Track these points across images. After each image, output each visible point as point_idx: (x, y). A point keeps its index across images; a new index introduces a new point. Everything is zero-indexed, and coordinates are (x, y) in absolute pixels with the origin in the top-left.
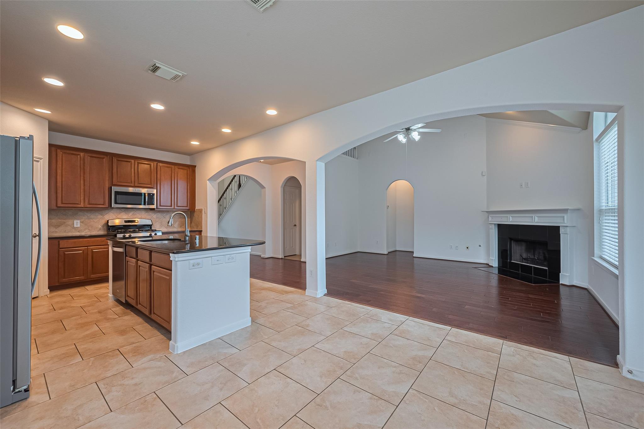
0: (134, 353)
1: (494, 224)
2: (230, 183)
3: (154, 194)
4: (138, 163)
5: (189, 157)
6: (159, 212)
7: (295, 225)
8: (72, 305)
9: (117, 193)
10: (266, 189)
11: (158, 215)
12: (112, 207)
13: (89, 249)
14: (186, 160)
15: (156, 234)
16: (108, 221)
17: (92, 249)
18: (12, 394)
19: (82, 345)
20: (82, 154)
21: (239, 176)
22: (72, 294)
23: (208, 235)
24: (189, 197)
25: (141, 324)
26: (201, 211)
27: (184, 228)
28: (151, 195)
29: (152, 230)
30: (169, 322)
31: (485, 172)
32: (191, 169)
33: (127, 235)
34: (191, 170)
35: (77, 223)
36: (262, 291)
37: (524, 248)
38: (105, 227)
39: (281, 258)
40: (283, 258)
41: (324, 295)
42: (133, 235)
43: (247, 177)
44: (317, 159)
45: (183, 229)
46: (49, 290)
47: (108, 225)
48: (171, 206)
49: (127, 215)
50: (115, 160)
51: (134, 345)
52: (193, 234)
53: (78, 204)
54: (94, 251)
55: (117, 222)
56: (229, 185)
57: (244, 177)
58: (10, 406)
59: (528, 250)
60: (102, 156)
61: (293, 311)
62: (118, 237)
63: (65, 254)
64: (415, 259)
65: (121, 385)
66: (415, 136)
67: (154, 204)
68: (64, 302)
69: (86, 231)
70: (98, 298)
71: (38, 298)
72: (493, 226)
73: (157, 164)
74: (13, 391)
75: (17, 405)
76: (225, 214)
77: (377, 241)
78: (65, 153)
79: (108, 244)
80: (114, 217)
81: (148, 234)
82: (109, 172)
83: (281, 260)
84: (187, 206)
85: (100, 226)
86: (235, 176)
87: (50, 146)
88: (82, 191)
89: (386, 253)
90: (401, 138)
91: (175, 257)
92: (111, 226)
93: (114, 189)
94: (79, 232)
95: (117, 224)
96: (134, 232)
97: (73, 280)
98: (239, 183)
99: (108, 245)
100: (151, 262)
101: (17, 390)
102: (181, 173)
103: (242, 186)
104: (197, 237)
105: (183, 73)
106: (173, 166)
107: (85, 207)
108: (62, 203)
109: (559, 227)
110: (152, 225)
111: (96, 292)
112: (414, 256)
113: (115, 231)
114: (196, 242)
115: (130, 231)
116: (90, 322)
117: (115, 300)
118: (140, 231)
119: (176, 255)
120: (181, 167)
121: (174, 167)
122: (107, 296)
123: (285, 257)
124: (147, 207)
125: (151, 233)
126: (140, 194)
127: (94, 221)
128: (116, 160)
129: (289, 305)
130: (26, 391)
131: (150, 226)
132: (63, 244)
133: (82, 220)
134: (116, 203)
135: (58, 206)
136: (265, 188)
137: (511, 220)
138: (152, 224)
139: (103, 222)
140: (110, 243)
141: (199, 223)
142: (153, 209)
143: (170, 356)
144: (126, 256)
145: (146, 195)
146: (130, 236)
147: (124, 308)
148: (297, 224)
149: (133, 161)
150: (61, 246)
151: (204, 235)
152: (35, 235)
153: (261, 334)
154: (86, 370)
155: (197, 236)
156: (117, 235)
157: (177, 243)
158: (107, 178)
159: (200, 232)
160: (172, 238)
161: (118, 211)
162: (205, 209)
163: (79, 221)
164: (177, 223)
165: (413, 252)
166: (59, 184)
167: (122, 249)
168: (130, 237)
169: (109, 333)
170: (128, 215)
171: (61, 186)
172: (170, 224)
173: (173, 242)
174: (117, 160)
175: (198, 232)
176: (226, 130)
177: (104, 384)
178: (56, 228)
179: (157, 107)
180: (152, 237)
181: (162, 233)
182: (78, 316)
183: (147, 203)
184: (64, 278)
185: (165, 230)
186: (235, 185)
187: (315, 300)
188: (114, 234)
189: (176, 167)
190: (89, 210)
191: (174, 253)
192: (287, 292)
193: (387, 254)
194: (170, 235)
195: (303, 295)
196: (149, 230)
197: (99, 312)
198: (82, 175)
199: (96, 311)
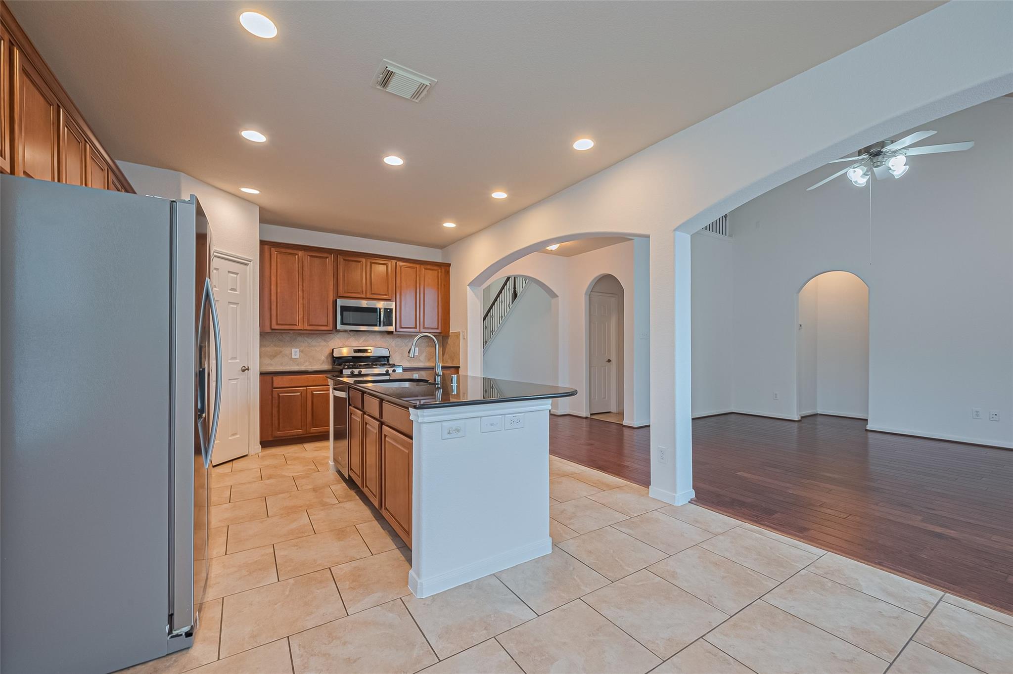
0: (353, 581)
2: (500, 292)
3: (391, 310)
4: (371, 263)
5: (440, 250)
6: (400, 336)
7: (609, 360)
8: (283, 473)
9: (344, 309)
10: (560, 298)
11: (398, 342)
12: (338, 329)
13: (308, 390)
14: (436, 257)
15: (394, 371)
16: (333, 350)
17: (312, 390)
18: (168, 639)
19: (283, 548)
20: (301, 253)
21: (515, 278)
22: (287, 455)
23: (469, 375)
24: (440, 314)
25: (369, 521)
26: (457, 335)
27: (433, 362)
28: (388, 310)
29: (390, 365)
30: (408, 533)
32: (443, 270)
33: (356, 371)
34: (443, 272)
35: (296, 352)
36: (562, 478)
38: (330, 360)
39: (584, 416)
40: (589, 416)
41: (689, 502)
42: (364, 371)
43: (526, 278)
44: (675, 227)
45: (432, 365)
46: (260, 446)
47: (333, 356)
48: (416, 328)
49: (357, 342)
50: (340, 259)
51: (354, 564)
52: (447, 372)
53: (296, 325)
54: (314, 393)
55: (345, 352)
56: (498, 296)
57: (521, 278)
58: (165, 659)
60: (325, 255)
61: (631, 532)
62: (344, 373)
63: (279, 396)
64: (870, 435)
65: (324, 655)
66: (897, 166)
67: (391, 325)
68: (275, 467)
69: (307, 364)
70: (317, 464)
71: (247, 457)
73: (396, 263)
74: (169, 634)
75: (174, 659)
76: (492, 341)
77: (776, 395)
78: (280, 252)
79: (329, 384)
80: (341, 345)
81: (383, 370)
82: (334, 278)
83: (584, 420)
84: (438, 328)
85: (323, 358)
86: (508, 279)
87: (262, 243)
88: (300, 306)
89: (796, 418)
90: (858, 176)
91: (418, 416)
92: (336, 358)
93: (340, 303)
94: (298, 365)
95: (345, 355)
96: (367, 366)
97: (289, 434)
98: (515, 291)
99: (329, 386)
100: (382, 418)
101: (175, 633)
102: (430, 276)
103: (518, 295)
104: (455, 377)
105: (431, 78)
106: (418, 266)
107: (304, 329)
108: (277, 324)
110: (389, 357)
111: (316, 454)
112: (868, 428)
113: (342, 364)
114: (452, 386)
115: (360, 365)
116: (300, 507)
117: (336, 471)
118: (374, 365)
119: (419, 412)
120: (429, 267)
121: (420, 267)
122: (328, 463)
123: (591, 414)
124: (382, 328)
125: (388, 369)
126: (374, 310)
127: (316, 350)
128: (342, 260)
129: (621, 517)
130: (189, 634)
131: (387, 358)
132: (278, 381)
133: (302, 349)
134: (343, 323)
135: (273, 328)
136: (557, 296)
138: (389, 355)
139: (327, 351)
140: (331, 382)
141: (456, 356)
142: (390, 333)
143: (408, 601)
144: (350, 405)
145: (381, 310)
146: (360, 372)
147: (348, 488)
148: (613, 358)
149: (364, 260)
150: (275, 385)
151: (464, 374)
152: (244, 368)
153: (575, 579)
154: (279, 604)
155: (453, 375)
156: (344, 370)
157: (422, 387)
158: (332, 287)
159: (457, 368)
160: (417, 378)
161: (345, 335)
162: (463, 332)
163: (298, 350)
164: (424, 354)
165: (867, 420)
166: (274, 298)
167: (345, 393)
168: (360, 375)
169: (322, 533)
170: (359, 342)
171: (275, 300)
172: (411, 355)
173: (417, 385)
174: (344, 259)
175: (454, 369)
176: (499, 195)
177: (300, 645)
178: (271, 360)
179: (394, 160)
180: (389, 375)
181: (403, 369)
182: (286, 494)
183: (382, 324)
184: (279, 430)
185: (407, 365)
186: (508, 294)
187: (672, 510)
188: (339, 370)
189: (422, 266)
190: (311, 333)
191: (415, 407)
192: (610, 487)
193: (799, 421)
194: (415, 372)
195: (643, 496)
196: (385, 364)
197: (314, 491)
198: (301, 283)
199: (310, 487)
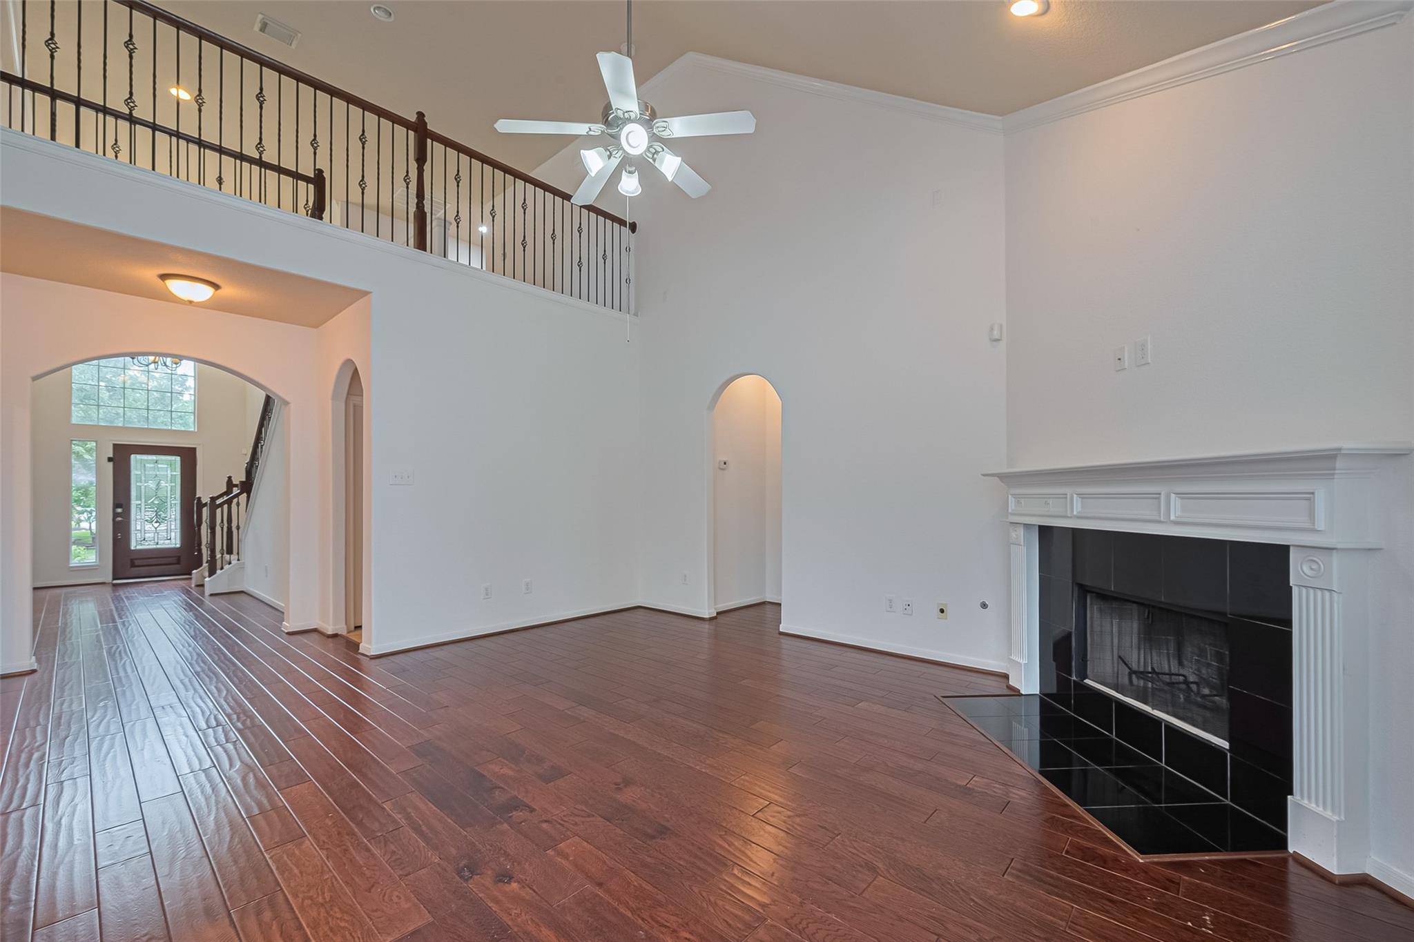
1: (1025, 524)
10: (292, 406)
31: (1001, 326)
37: (1133, 627)
40: (343, 633)
59: (1149, 637)
64: (786, 643)
72: (1021, 531)
77: (686, 576)
89: (707, 613)
109: (1285, 549)
112: (782, 629)
136: (288, 403)
137: (1080, 509)
193: (712, 619)
